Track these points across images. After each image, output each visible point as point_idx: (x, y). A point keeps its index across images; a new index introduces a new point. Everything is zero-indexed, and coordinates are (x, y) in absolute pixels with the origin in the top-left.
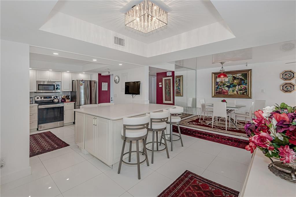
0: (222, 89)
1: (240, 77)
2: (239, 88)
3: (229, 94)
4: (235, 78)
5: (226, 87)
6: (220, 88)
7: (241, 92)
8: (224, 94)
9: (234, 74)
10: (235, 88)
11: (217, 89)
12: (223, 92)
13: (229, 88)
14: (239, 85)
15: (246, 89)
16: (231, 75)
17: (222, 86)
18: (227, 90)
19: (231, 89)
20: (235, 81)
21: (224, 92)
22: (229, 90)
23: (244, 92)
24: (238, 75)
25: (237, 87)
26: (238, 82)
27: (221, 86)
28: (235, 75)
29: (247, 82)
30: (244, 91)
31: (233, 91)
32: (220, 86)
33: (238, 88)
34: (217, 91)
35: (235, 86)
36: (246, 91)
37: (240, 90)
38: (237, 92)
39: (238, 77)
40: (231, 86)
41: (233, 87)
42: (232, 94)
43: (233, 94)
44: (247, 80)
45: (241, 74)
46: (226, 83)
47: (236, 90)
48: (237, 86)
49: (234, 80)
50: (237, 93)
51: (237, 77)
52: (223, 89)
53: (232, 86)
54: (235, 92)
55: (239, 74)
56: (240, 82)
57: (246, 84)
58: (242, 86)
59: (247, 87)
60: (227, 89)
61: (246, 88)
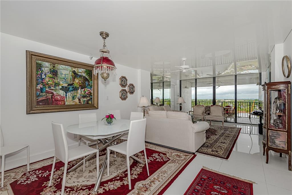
0: (52, 93)
1: (84, 75)
2: (83, 92)
3: (66, 104)
4: (75, 75)
5: (61, 89)
6: (47, 92)
7: (85, 99)
8: (57, 104)
9: (75, 67)
10: (77, 93)
11: (42, 92)
12: (55, 100)
13: (66, 93)
14: (82, 88)
15: (90, 94)
16: (70, 68)
17: (52, 88)
18: (62, 95)
19: (70, 93)
20: (77, 81)
21: (57, 100)
22: (66, 96)
23: (89, 100)
24: (81, 71)
25: (79, 91)
26: (80, 82)
27: (49, 87)
28: (76, 70)
29: (92, 84)
30: (88, 98)
31: (73, 98)
32: (47, 86)
33: (81, 92)
34: (40, 99)
35: (76, 89)
36: (91, 98)
37: (84, 97)
38: (79, 100)
39: (81, 74)
40: (69, 88)
41: (72, 91)
42: (72, 103)
43: (74, 104)
44: (92, 80)
45: (84, 70)
46: (61, 83)
47: (78, 96)
48: (80, 89)
49: (74, 78)
50: (79, 102)
51: (79, 74)
52: (55, 93)
53: (71, 89)
54: (77, 100)
55: (82, 69)
56: (83, 83)
57: (91, 87)
58: (86, 91)
59: (92, 92)
60: (62, 93)
61: (91, 93)
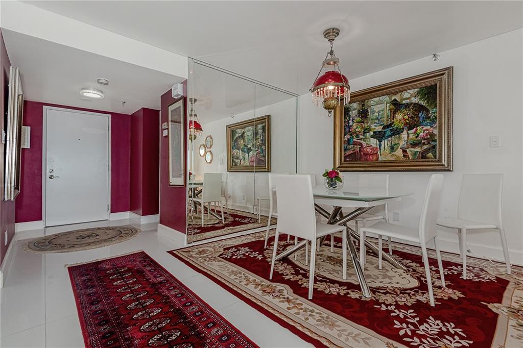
0: (361, 144)
1: (415, 100)
2: (411, 136)
3: (380, 159)
4: (397, 106)
5: (372, 137)
6: (355, 144)
7: (418, 149)
8: (367, 160)
9: (396, 93)
10: (400, 138)
11: (349, 144)
12: (364, 154)
13: (380, 141)
14: (411, 128)
15: (431, 138)
16: (386, 98)
17: (361, 137)
18: (374, 146)
19: (386, 141)
20: (399, 116)
21: (367, 154)
22: (380, 146)
23: (427, 151)
24: (410, 96)
25: (404, 135)
26: (406, 117)
27: (357, 136)
28: (397, 97)
29: (437, 115)
30: (425, 147)
31: (392, 148)
32: (354, 135)
33: (408, 136)
34: (348, 153)
35: (397, 132)
36: (434, 147)
37: (414, 145)
38: (404, 151)
39: (408, 101)
40: (385, 133)
41: (391, 136)
42: (389, 158)
43: (393, 158)
44: (436, 106)
45: (416, 90)
46: (373, 126)
47: (402, 143)
48: (405, 132)
49: (395, 113)
50: (404, 156)
51: (404, 102)
52: (364, 143)
53: (388, 133)
54: (399, 153)
55: (411, 91)
56: (412, 118)
57: (433, 121)
58: (418, 131)
59: (436, 132)
60: (374, 142)
61: (432, 135)
